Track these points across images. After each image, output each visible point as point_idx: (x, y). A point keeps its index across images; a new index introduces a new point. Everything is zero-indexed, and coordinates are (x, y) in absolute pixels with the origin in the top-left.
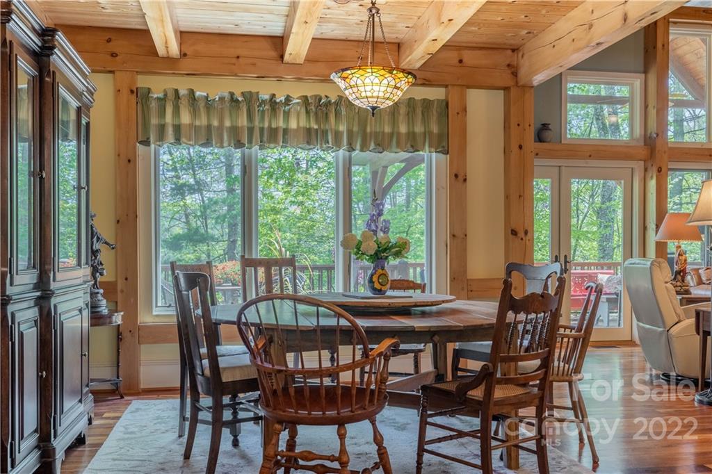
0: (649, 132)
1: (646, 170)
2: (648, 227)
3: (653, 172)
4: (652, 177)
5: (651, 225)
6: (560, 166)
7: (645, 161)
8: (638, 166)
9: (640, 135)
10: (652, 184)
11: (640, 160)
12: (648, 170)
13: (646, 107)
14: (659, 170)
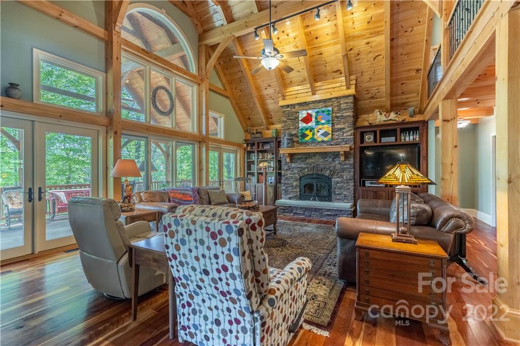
0: (109, 110)
1: (107, 132)
2: (109, 167)
3: (111, 134)
4: (111, 137)
5: (111, 165)
6: (33, 121)
7: (106, 127)
8: (102, 130)
9: (103, 110)
10: (111, 141)
11: (103, 126)
12: (109, 132)
13: (107, 94)
14: (116, 133)
